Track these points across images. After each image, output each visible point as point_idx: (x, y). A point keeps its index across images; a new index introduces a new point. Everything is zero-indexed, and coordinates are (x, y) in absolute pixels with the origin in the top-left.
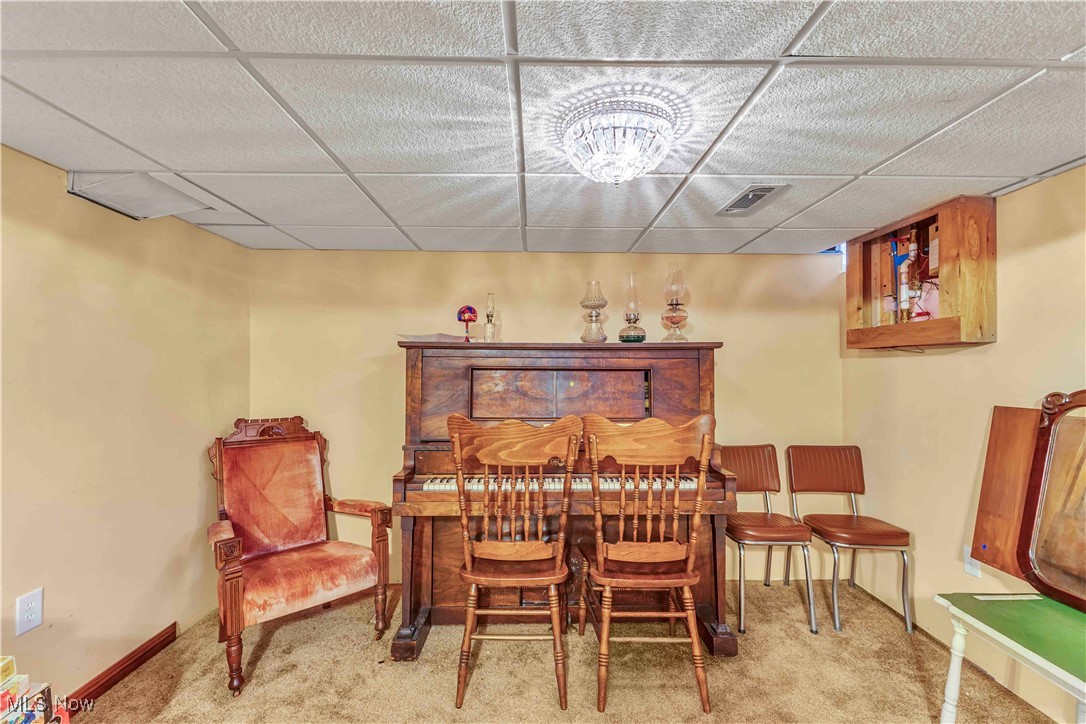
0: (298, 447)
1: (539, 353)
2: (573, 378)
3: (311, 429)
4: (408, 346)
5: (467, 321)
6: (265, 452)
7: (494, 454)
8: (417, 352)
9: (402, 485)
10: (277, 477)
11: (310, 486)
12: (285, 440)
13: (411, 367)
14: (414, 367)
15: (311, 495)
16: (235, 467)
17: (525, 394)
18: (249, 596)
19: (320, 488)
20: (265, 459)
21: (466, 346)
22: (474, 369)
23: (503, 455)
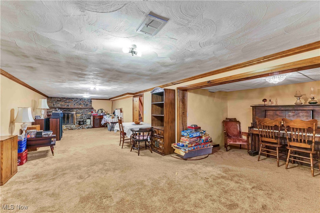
0: (235, 123)
1: (281, 107)
2: (290, 112)
3: (238, 120)
4: (253, 107)
5: (265, 102)
6: (230, 123)
7: (263, 123)
8: (254, 108)
9: (250, 128)
10: (232, 127)
11: (237, 129)
12: (233, 122)
13: (253, 110)
14: (254, 110)
15: (237, 130)
16: (226, 125)
17: (278, 115)
18: (228, 140)
19: (239, 129)
20: (230, 124)
21: (265, 106)
22: (266, 110)
23: (265, 124)
